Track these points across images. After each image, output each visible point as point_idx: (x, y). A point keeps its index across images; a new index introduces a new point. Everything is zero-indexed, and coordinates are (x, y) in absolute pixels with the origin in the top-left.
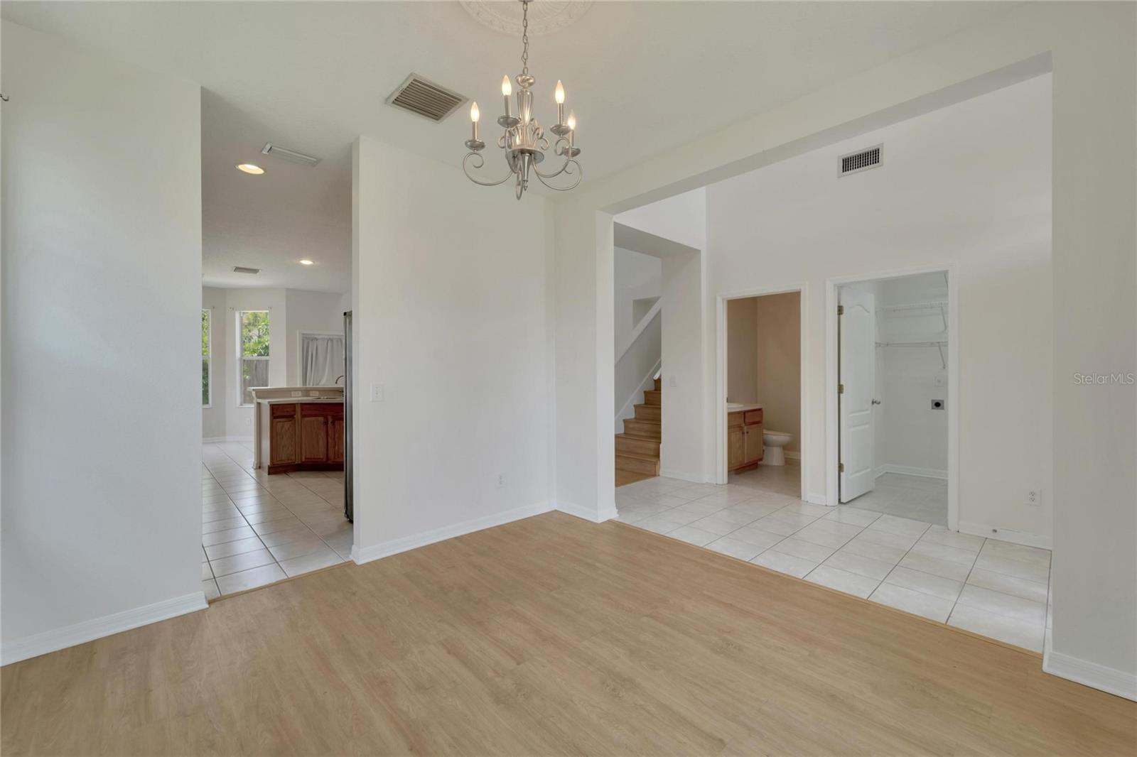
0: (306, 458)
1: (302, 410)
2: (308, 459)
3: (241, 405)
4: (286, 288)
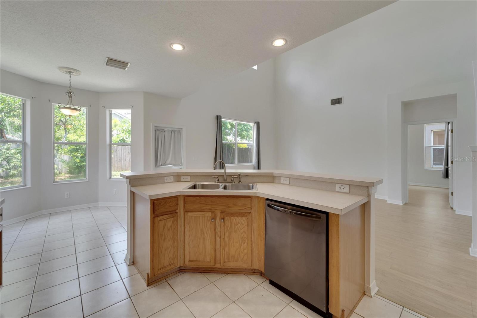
0: (189, 261)
1: (185, 202)
2: (192, 261)
3: (110, 179)
4: (144, 92)
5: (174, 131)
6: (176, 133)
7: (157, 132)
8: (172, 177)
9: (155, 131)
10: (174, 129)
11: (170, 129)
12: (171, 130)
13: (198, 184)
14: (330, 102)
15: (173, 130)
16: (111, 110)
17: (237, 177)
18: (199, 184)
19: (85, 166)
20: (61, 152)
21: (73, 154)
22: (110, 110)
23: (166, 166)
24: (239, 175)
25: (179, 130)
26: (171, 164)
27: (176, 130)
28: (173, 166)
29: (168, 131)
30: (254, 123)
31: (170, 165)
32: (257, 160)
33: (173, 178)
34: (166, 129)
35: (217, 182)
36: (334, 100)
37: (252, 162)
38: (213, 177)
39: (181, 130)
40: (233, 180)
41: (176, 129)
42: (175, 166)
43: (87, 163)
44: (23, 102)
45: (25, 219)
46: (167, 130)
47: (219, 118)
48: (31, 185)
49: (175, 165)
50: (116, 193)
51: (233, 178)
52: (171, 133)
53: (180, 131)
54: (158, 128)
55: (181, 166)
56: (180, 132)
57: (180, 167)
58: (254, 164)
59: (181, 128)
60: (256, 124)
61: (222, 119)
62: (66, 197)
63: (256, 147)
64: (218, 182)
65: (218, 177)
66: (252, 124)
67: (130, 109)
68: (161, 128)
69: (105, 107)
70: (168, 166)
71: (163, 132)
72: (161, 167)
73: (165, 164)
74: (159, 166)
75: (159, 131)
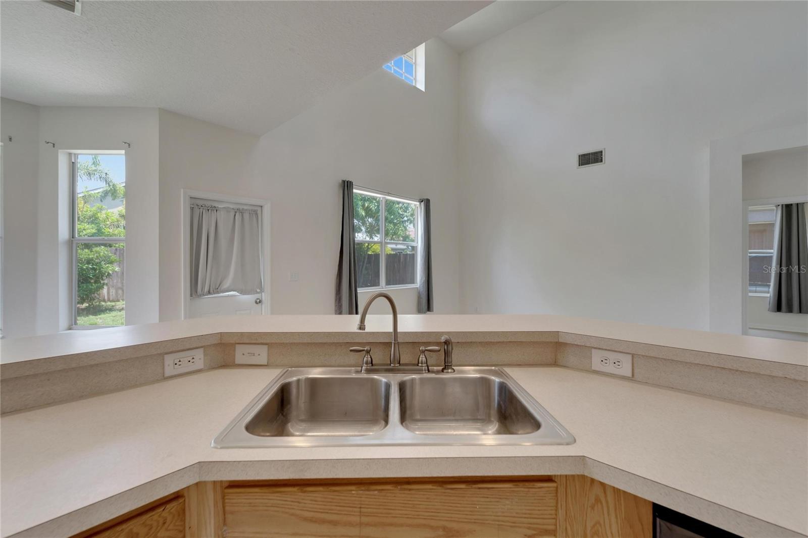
4: (159, 108)
5: (242, 212)
6: (246, 216)
7: (197, 212)
8: (199, 355)
9: (192, 209)
10: (241, 207)
11: (232, 206)
12: (233, 209)
13: (295, 379)
14: (576, 160)
15: (238, 209)
16: (76, 155)
17: (439, 351)
18: (298, 381)
22: (70, 154)
23: (222, 294)
24: (447, 343)
25: (256, 208)
26: (233, 290)
27: (247, 210)
28: (239, 294)
29: (227, 210)
30: (419, 202)
31: (231, 293)
32: (424, 278)
33: (202, 356)
34: (220, 207)
35: (368, 371)
36: (584, 155)
37: (412, 281)
38: (351, 351)
39: (260, 208)
40: (424, 359)
41: (245, 208)
42: (244, 294)
46: (223, 208)
47: (347, 186)
49: (243, 292)
51: (423, 352)
52: (235, 215)
53: (255, 213)
54: (200, 203)
55: (258, 293)
56: (257, 214)
57: (258, 296)
58: (418, 286)
59: (261, 205)
60: (422, 203)
61: (355, 191)
63: (422, 251)
64: (372, 368)
65: (368, 352)
66: (414, 204)
67: (123, 152)
68: (209, 204)
69: (54, 145)
70: (227, 293)
71: (214, 213)
72: (209, 296)
73: (219, 289)
74: (204, 295)
75: (201, 210)
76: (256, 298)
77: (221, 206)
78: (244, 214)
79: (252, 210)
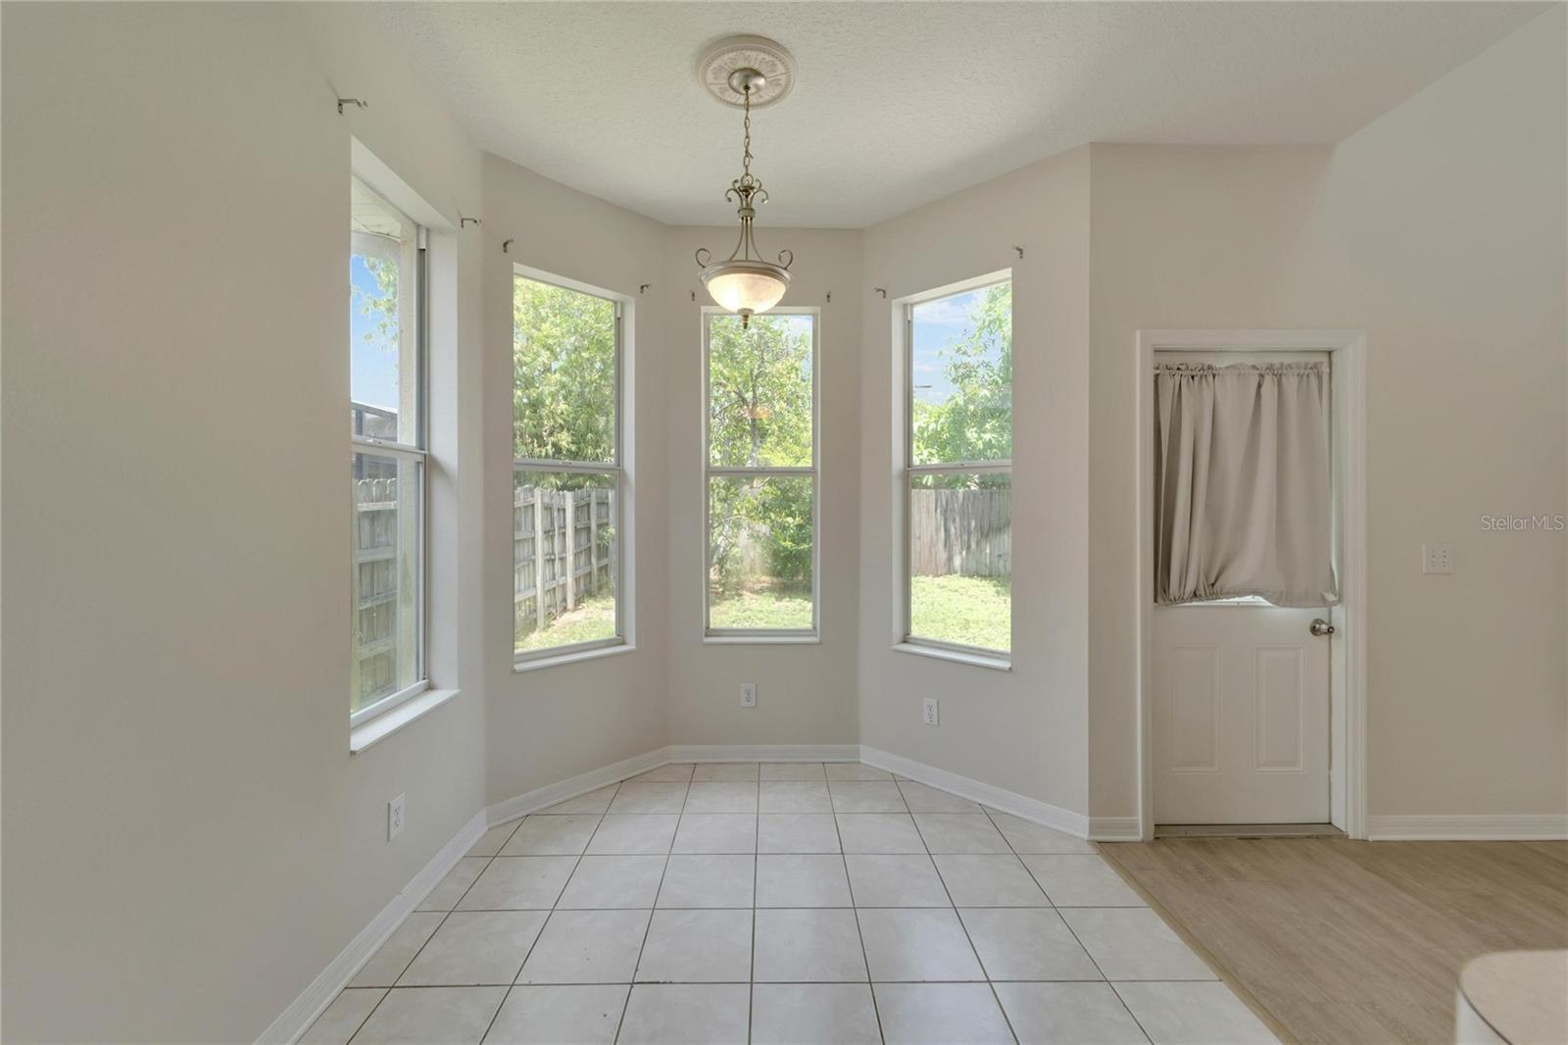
3: (905, 642)
4: (1092, 145)
5: (1276, 373)
6: (1291, 384)
7: (1168, 386)
9: (1158, 380)
10: (1276, 360)
11: (1249, 361)
12: (1254, 367)
15: (1270, 368)
16: (912, 306)
19: (809, 552)
20: (738, 511)
21: (773, 516)
22: (905, 306)
23: (1224, 601)
25: (1312, 359)
26: (1255, 593)
27: (1290, 366)
28: (1268, 604)
29: (1239, 371)
31: (1249, 599)
34: (1222, 365)
39: (1324, 359)
41: (1287, 360)
42: (1281, 605)
43: (815, 547)
44: (616, 312)
45: (615, 781)
46: (1233, 367)
48: (637, 645)
49: (1282, 599)
50: (935, 720)
52: (1260, 386)
53: (1315, 370)
54: (1175, 360)
55: (1324, 602)
56: (1319, 377)
57: (1323, 613)
59: (1327, 346)
62: (744, 703)
68: (1194, 361)
69: (884, 292)
70: (1237, 599)
71: (1207, 381)
72: (1193, 604)
73: (1217, 584)
74: (1183, 600)
75: (1177, 378)
76: (1312, 620)
77: (1220, 363)
78: (1283, 378)
79: (1306, 364)
